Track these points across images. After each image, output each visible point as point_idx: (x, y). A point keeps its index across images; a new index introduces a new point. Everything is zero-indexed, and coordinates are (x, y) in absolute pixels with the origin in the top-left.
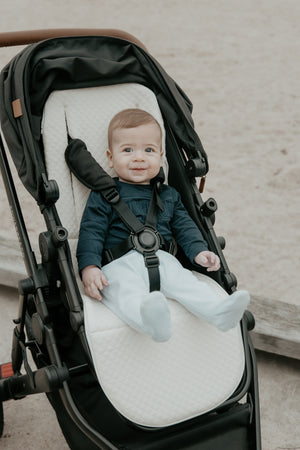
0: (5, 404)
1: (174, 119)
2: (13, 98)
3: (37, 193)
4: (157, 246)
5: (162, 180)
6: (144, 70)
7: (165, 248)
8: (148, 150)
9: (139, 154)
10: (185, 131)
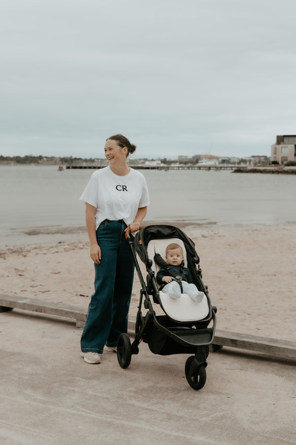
0: (133, 355)
1: (189, 248)
2: (139, 240)
3: (146, 263)
4: (181, 280)
5: (184, 265)
6: (179, 234)
7: (183, 280)
8: (178, 256)
9: (175, 257)
10: (192, 251)
